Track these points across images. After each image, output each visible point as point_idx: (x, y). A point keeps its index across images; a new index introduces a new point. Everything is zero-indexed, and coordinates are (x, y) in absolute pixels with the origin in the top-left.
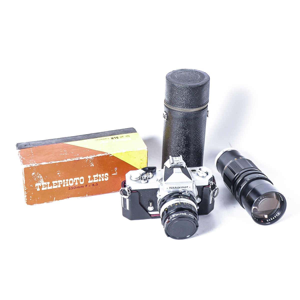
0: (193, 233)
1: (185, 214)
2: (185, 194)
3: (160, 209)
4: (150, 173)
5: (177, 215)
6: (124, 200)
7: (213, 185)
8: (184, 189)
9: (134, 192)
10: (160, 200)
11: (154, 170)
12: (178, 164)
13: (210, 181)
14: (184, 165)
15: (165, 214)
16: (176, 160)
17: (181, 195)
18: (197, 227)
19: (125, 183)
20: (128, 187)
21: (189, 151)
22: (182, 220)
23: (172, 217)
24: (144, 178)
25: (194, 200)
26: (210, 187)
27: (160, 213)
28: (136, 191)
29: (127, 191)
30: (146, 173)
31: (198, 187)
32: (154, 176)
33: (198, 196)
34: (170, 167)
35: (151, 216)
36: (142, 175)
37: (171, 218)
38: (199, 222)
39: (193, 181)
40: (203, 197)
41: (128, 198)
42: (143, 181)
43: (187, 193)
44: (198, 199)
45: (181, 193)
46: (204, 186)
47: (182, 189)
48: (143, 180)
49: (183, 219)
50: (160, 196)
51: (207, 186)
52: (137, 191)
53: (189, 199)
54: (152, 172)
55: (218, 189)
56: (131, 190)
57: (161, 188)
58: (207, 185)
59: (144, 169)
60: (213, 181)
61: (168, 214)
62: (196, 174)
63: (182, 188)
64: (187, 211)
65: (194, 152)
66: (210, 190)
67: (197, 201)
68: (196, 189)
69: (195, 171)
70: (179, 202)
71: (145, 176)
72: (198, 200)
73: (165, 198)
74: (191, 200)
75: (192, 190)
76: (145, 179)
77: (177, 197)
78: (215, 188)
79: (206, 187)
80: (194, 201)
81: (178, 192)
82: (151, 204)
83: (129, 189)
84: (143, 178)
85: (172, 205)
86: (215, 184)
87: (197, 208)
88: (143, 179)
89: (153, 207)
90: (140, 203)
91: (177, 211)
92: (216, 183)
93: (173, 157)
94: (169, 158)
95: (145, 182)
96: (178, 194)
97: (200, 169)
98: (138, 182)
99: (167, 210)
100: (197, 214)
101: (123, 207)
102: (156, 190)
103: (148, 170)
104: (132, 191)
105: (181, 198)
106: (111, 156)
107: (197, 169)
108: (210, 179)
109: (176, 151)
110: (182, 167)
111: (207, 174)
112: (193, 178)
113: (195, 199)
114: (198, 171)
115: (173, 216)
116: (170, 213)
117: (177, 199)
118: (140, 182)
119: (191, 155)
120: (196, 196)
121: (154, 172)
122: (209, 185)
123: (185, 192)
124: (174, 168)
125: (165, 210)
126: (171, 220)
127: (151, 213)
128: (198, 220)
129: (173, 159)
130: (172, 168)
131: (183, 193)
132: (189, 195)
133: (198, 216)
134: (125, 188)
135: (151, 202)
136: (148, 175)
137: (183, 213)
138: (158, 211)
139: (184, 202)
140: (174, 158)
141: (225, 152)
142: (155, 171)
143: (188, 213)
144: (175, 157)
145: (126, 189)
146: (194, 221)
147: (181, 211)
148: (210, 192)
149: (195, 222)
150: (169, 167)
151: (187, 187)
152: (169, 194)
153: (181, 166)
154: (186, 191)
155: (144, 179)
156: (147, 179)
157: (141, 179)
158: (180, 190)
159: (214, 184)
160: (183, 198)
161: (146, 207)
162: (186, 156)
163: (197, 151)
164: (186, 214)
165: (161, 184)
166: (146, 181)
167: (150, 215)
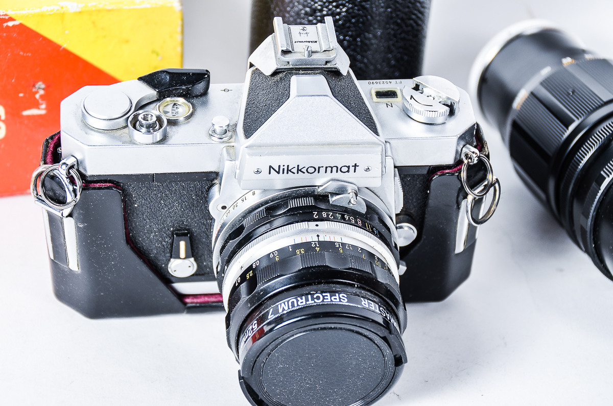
0: (379, 390)
1: (340, 299)
2: (345, 204)
3: (223, 271)
4: (181, 100)
5: (302, 302)
6: (55, 225)
7: (475, 162)
8: (339, 175)
9: (100, 188)
10: (222, 227)
11: (200, 87)
12: (315, 56)
13: (462, 143)
14: (343, 63)
15: (244, 297)
16: (304, 38)
17: (323, 206)
18: (399, 361)
19: (58, 144)
20: (71, 161)
21: (366, 16)
22: (325, 329)
23: (276, 311)
24: (145, 119)
25: (383, 230)
26: (464, 175)
27: (220, 287)
28: (110, 181)
29: (65, 181)
30: (161, 97)
31: (406, 174)
32: (200, 112)
33: (405, 216)
34: (276, 73)
35: (185, 304)
36: (141, 106)
37: (271, 317)
38: (407, 338)
39: (382, 138)
40: (429, 220)
41: (70, 215)
42: (140, 136)
43: (351, 195)
44: (401, 227)
45: (324, 198)
46: (434, 170)
47: (329, 176)
48: (144, 130)
49: (330, 326)
50: (224, 208)
51: (448, 167)
52: (114, 183)
53: (363, 227)
54: (187, 96)
55: (497, 185)
56: (83, 176)
57: (227, 168)
58: (450, 161)
59: (150, 80)
60: (475, 147)
61: (259, 297)
62: (396, 109)
63: (329, 169)
64: (352, 286)
65: (387, 23)
66: (462, 188)
67: (400, 237)
68: (398, 178)
69: (391, 94)
70: (311, 238)
71: (153, 112)
72: (405, 235)
73: (249, 218)
74: (373, 232)
75: (375, 183)
76: (150, 122)
77: (304, 214)
78: (484, 178)
79: (443, 174)
80: (385, 237)
81: (308, 192)
82: (182, 245)
83: (73, 173)
84: (140, 118)
85: (276, 254)
86: (485, 160)
87: (398, 271)
88: (142, 125)
89: (192, 259)
90: (132, 242)
91: (303, 286)
92: (488, 156)
93: (292, 27)
94: (272, 31)
95: (149, 138)
96: (310, 201)
97: (417, 88)
98: (119, 138)
99: (254, 276)
100: (400, 300)
101: (53, 258)
102: (209, 179)
103: (171, 85)
104: (89, 183)
105: (322, 220)
106: (10, 24)
107: (402, 86)
108: (462, 138)
109: (306, 14)
110: (333, 74)
111: (452, 113)
112: (382, 126)
113: (388, 229)
114: (408, 98)
115: (284, 306)
116: (266, 291)
117: (304, 225)
118: (128, 139)
119: (375, 36)
120: (397, 215)
121: (197, 96)
122: (459, 162)
123: (341, 191)
124: (292, 74)
125: (243, 277)
126: (271, 330)
127: (183, 288)
128: (405, 328)
129: (289, 34)
130: (282, 74)
131: (333, 200)
132: (363, 210)
133: (401, 308)
134: (56, 166)
135: (185, 235)
136: (169, 108)
137: (333, 293)
138: (213, 279)
139: (336, 239)
140: (296, 29)
141: (518, 37)
142: (205, 93)
143: (356, 294)
144: (301, 27)
145: (61, 171)
146: (385, 333)
147: (320, 283)
148: (461, 197)
149: (391, 338)
150: (268, 72)
151: (352, 169)
152: (266, 202)
153: (329, 65)
154: (350, 188)
155: (148, 127)
156: (161, 126)
157: (134, 127)
158: (322, 182)
159: (480, 161)
160: (335, 220)
161: (162, 258)
162: (350, 36)
163: (402, 19)
164: (345, 302)
165: (231, 151)
166: (158, 135)
167: (181, 297)
